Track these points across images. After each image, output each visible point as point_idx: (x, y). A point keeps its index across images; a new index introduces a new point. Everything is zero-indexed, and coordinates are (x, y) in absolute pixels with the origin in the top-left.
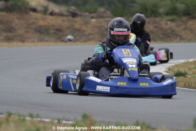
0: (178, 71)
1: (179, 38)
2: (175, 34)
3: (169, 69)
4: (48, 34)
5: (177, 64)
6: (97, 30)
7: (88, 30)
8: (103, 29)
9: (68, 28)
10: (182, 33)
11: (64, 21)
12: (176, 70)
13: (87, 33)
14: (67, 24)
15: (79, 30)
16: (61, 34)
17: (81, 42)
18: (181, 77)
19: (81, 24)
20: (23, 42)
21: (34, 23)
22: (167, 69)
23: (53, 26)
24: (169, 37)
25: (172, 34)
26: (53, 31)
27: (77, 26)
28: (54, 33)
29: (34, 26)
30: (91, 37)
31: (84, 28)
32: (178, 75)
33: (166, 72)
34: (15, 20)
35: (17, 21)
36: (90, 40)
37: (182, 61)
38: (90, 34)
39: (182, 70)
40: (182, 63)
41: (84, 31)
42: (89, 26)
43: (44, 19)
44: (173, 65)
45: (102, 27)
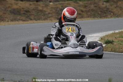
0: (107, 40)
1: (112, 14)
2: (109, 11)
3: (102, 39)
4: (19, 15)
5: (107, 34)
6: (54, 11)
7: (48, 10)
8: (58, 9)
9: (34, 10)
10: (115, 10)
11: (30, 5)
12: (106, 39)
13: (47, 13)
14: (33, 7)
15: (41, 11)
16: (29, 14)
17: (42, 20)
18: (109, 44)
19: (43, 7)
21: (9, 7)
22: (100, 38)
23: (23, 8)
24: (105, 13)
25: (107, 11)
26: (23, 12)
27: (40, 8)
28: (24, 14)
29: (10, 9)
30: (50, 15)
31: (45, 9)
32: (107, 42)
33: (99, 40)
36: (49, 17)
37: (111, 32)
38: (49, 13)
39: (110, 39)
40: (111, 34)
41: (44, 11)
42: (49, 7)
43: (17, 4)
44: (105, 35)
45: (57, 8)
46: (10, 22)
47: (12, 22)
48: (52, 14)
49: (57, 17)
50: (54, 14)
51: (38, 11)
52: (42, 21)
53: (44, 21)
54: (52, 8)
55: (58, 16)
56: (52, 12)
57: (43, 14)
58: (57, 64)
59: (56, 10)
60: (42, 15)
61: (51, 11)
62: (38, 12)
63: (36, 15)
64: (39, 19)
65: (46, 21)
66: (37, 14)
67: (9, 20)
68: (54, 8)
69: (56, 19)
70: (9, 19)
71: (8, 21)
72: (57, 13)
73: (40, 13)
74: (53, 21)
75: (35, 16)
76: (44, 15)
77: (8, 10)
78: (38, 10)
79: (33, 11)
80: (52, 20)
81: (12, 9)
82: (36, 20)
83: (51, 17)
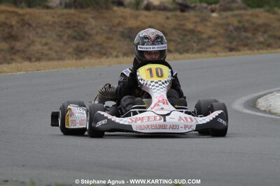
6: (222, 31)
7: (207, 30)
8: (231, 28)
9: (175, 29)
11: (168, 18)
13: (205, 36)
14: (172, 23)
15: (192, 32)
17: (194, 53)
19: (196, 22)
20: (105, 54)
21: (119, 24)
27: (190, 26)
29: (120, 29)
30: (212, 41)
31: (200, 28)
34: (90, 20)
35: (93, 22)
36: (210, 46)
38: (210, 37)
41: (199, 32)
42: (209, 24)
43: (136, 17)
45: (229, 24)
46: (121, 59)
47: (125, 58)
48: (215, 38)
49: (228, 45)
50: (221, 40)
51: (185, 33)
52: (193, 56)
53: (198, 55)
54: (217, 25)
55: (231, 43)
56: (216, 33)
57: (195, 39)
58: (229, 153)
59: (226, 30)
60: (194, 42)
61: (214, 31)
62: (185, 35)
63: (180, 41)
64: (187, 51)
65: (203, 54)
66: (182, 39)
67: (120, 54)
68: (222, 25)
69: (227, 50)
70: (119, 52)
71: (117, 56)
72: (229, 36)
73: (189, 37)
74: (219, 54)
75: (179, 43)
76: (200, 41)
77: (116, 31)
78: (185, 30)
79: (174, 33)
80: (216, 53)
81: (126, 29)
82: (181, 53)
83: (215, 44)
